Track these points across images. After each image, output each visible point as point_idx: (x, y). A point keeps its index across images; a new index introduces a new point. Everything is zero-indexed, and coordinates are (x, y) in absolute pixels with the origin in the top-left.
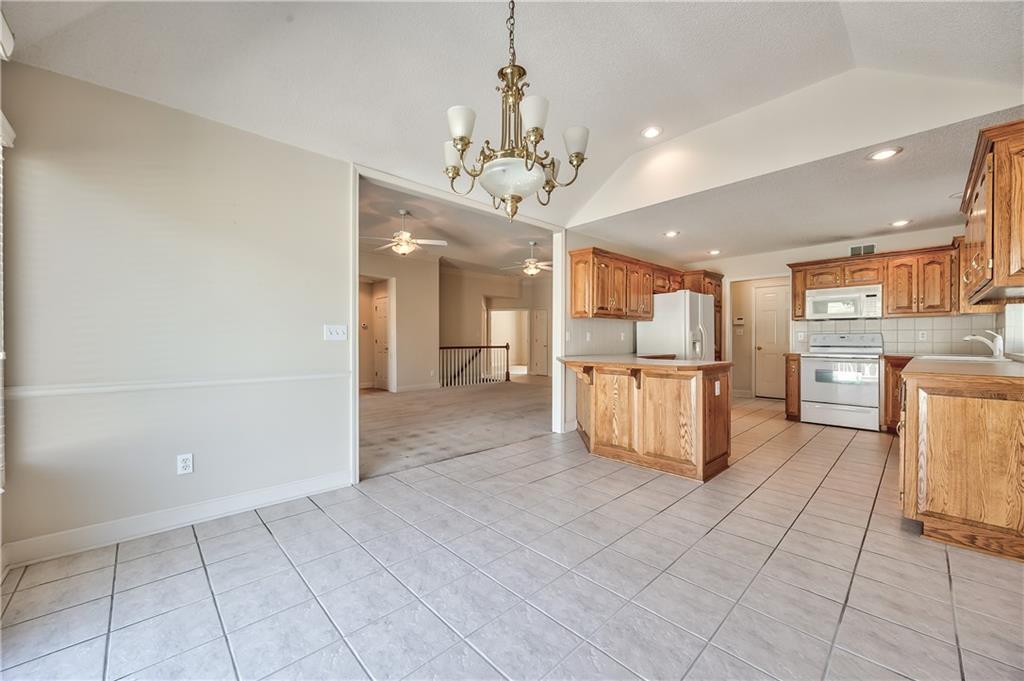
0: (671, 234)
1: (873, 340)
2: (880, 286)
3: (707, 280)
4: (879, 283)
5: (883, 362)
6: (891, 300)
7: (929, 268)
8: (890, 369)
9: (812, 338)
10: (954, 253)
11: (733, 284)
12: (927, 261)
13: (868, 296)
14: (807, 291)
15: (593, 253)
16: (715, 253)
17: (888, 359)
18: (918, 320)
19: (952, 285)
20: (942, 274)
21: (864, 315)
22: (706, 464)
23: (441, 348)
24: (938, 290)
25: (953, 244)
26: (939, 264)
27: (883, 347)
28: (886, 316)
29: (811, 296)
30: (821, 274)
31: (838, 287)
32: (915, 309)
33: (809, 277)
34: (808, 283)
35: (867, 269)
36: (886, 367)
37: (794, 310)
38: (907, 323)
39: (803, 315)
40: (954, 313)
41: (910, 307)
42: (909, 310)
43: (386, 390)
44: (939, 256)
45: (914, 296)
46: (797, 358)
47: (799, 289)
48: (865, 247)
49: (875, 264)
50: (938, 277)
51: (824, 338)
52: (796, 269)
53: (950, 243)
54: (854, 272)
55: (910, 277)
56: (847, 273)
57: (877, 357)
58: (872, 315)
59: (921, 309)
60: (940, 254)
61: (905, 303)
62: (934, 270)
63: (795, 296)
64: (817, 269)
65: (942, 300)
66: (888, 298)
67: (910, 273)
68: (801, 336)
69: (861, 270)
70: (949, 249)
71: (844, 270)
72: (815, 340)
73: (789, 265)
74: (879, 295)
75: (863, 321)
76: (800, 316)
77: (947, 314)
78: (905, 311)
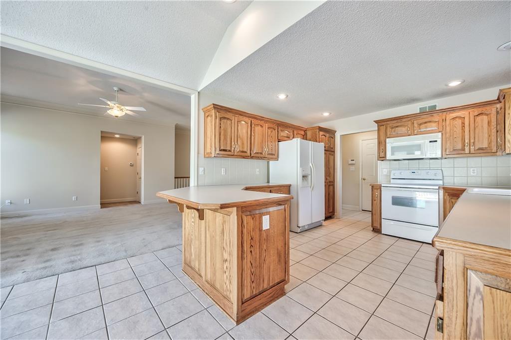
0: (282, 97)
1: (435, 175)
2: (440, 134)
3: (321, 133)
4: (439, 132)
5: (441, 192)
6: (448, 144)
7: (479, 119)
8: (448, 198)
9: (393, 172)
10: (498, 106)
11: (342, 136)
12: (476, 113)
13: (430, 142)
14: (387, 140)
15: (214, 108)
16: (326, 114)
17: (446, 189)
18: (470, 160)
19: (497, 131)
20: (489, 123)
21: (429, 156)
22: (242, 302)
23: (175, 178)
24: (486, 135)
25: (498, 99)
26: (487, 115)
27: (443, 180)
28: (445, 156)
29: (391, 143)
30: (397, 127)
31: (409, 135)
32: (467, 151)
33: (389, 129)
34: (388, 133)
35: (430, 122)
36: (444, 196)
37: (379, 153)
38: (461, 162)
39: (385, 157)
40: (499, 153)
41: (463, 149)
42: (462, 152)
43: (140, 203)
44: (487, 109)
45: (467, 141)
46: (380, 187)
47: (382, 138)
48: (429, 107)
49: (436, 118)
50: (486, 125)
51: (400, 173)
52: (380, 124)
53: (496, 98)
54: (420, 124)
55: (463, 126)
56: (416, 125)
57: (437, 187)
58: (434, 156)
59: (472, 151)
60: (488, 108)
61: (459, 146)
62: (482, 120)
63: (379, 143)
64: (394, 123)
65: (490, 143)
66: (446, 143)
67: (463, 123)
68: (385, 172)
69: (426, 123)
70: (495, 103)
71: (413, 123)
72: (394, 175)
73: (376, 122)
74: (439, 141)
75: (428, 161)
76: (382, 158)
77: (494, 154)
78: (460, 152)
